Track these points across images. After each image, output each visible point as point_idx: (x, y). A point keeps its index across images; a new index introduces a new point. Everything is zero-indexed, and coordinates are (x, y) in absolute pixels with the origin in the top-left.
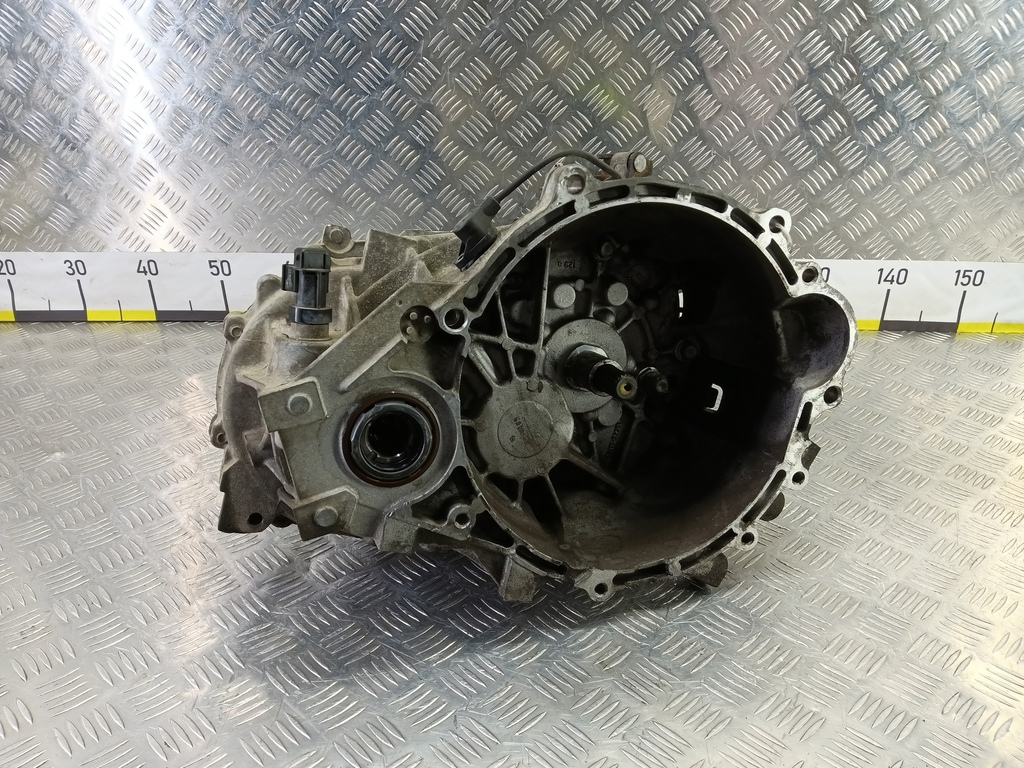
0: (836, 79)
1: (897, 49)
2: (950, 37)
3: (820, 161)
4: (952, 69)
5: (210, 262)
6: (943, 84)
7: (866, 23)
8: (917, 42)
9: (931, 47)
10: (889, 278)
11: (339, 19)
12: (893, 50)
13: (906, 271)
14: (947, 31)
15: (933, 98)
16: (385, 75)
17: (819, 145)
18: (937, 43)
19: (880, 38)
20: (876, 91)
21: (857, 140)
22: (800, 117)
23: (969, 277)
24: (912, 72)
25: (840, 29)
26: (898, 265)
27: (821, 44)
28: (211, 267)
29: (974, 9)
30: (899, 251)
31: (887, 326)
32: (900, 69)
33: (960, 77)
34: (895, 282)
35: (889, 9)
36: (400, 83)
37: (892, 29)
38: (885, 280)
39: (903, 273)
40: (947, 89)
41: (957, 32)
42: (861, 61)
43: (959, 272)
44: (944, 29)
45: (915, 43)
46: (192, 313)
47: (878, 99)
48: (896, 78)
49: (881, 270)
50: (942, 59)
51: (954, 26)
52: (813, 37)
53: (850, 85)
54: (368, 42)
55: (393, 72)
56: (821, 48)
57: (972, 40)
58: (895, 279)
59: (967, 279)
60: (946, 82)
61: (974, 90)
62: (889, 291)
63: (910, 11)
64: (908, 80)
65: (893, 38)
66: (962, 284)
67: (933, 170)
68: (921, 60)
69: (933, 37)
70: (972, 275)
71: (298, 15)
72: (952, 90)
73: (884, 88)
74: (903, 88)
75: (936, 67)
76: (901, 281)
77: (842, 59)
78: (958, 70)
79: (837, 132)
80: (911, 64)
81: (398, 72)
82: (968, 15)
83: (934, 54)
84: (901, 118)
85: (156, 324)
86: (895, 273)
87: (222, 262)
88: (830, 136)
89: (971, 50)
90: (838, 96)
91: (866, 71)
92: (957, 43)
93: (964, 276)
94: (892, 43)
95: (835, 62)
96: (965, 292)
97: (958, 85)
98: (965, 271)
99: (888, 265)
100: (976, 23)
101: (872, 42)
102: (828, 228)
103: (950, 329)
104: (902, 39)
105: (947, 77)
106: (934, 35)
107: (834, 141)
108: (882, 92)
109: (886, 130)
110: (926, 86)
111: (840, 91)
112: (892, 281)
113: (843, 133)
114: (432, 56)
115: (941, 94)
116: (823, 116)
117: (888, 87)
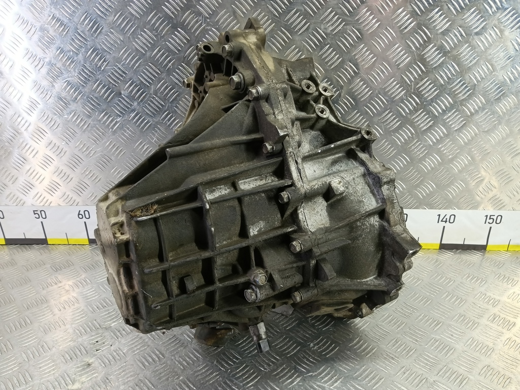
0: (407, 106)
1: (445, 89)
2: (478, 81)
3: (399, 153)
4: (479, 100)
5: (34, 211)
6: (474, 109)
7: (425, 74)
8: (457, 84)
9: (466, 87)
10: (444, 220)
11: (100, 73)
12: (443, 89)
13: (455, 216)
14: (476, 78)
15: (468, 116)
16: (131, 105)
17: (398, 144)
18: (470, 85)
19: (435, 82)
20: (432, 113)
21: (421, 141)
22: (385, 129)
23: (493, 219)
24: (455, 102)
25: (409, 78)
26: (449, 212)
27: (398, 86)
28: (35, 214)
29: (492, 65)
30: (449, 204)
31: (444, 247)
32: (447, 100)
33: (485, 104)
34: (448, 222)
35: (439, 65)
36: (140, 110)
37: (441, 76)
38: (442, 221)
39: (453, 217)
40: (477, 112)
41: (482, 78)
42: (423, 95)
43: (487, 216)
44: (475, 76)
45: (456, 86)
46: (26, 239)
47: (434, 117)
48: (445, 106)
49: (439, 215)
50: (473, 94)
51: (480, 75)
52: (393, 82)
53: (416, 110)
54: (119, 86)
55: (136, 104)
56: (398, 89)
57: (492, 83)
58: (448, 220)
59: (492, 220)
60: (476, 107)
61: (494, 112)
62: (444, 227)
63: (453, 66)
64: (452, 107)
65: (442, 82)
66: (489, 223)
67: (469, 158)
68: (461, 95)
69: (467, 82)
70: (495, 218)
71: (75, 72)
72: (480, 113)
73: (437, 111)
74: (450, 111)
75: (470, 99)
76: (452, 221)
77: (410, 95)
78: (484, 101)
79: (409, 137)
80: (454, 97)
81: (139, 104)
82: (488, 69)
83: (468, 91)
84: (448, 128)
85: (5, 247)
86: (448, 217)
87: (41, 211)
88: (405, 139)
89: (491, 89)
90: (409, 116)
91: (427, 101)
92: (482, 85)
93: (490, 219)
94: (442, 85)
95: (407, 96)
96: (491, 228)
97: (484, 109)
98: (491, 216)
99: (443, 212)
100: (493, 73)
101: (430, 84)
102: (405, 191)
103: (482, 248)
104: (448, 83)
105: (477, 105)
106: (468, 81)
107: (407, 142)
108: (437, 114)
109: (439, 136)
110: (464, 109)
111: (410, 114)
112: (446, 222)
113: (413, 138)
114: (159, 95)
115: (473, 114)
116: (400, 127)
117: (440, 111)
